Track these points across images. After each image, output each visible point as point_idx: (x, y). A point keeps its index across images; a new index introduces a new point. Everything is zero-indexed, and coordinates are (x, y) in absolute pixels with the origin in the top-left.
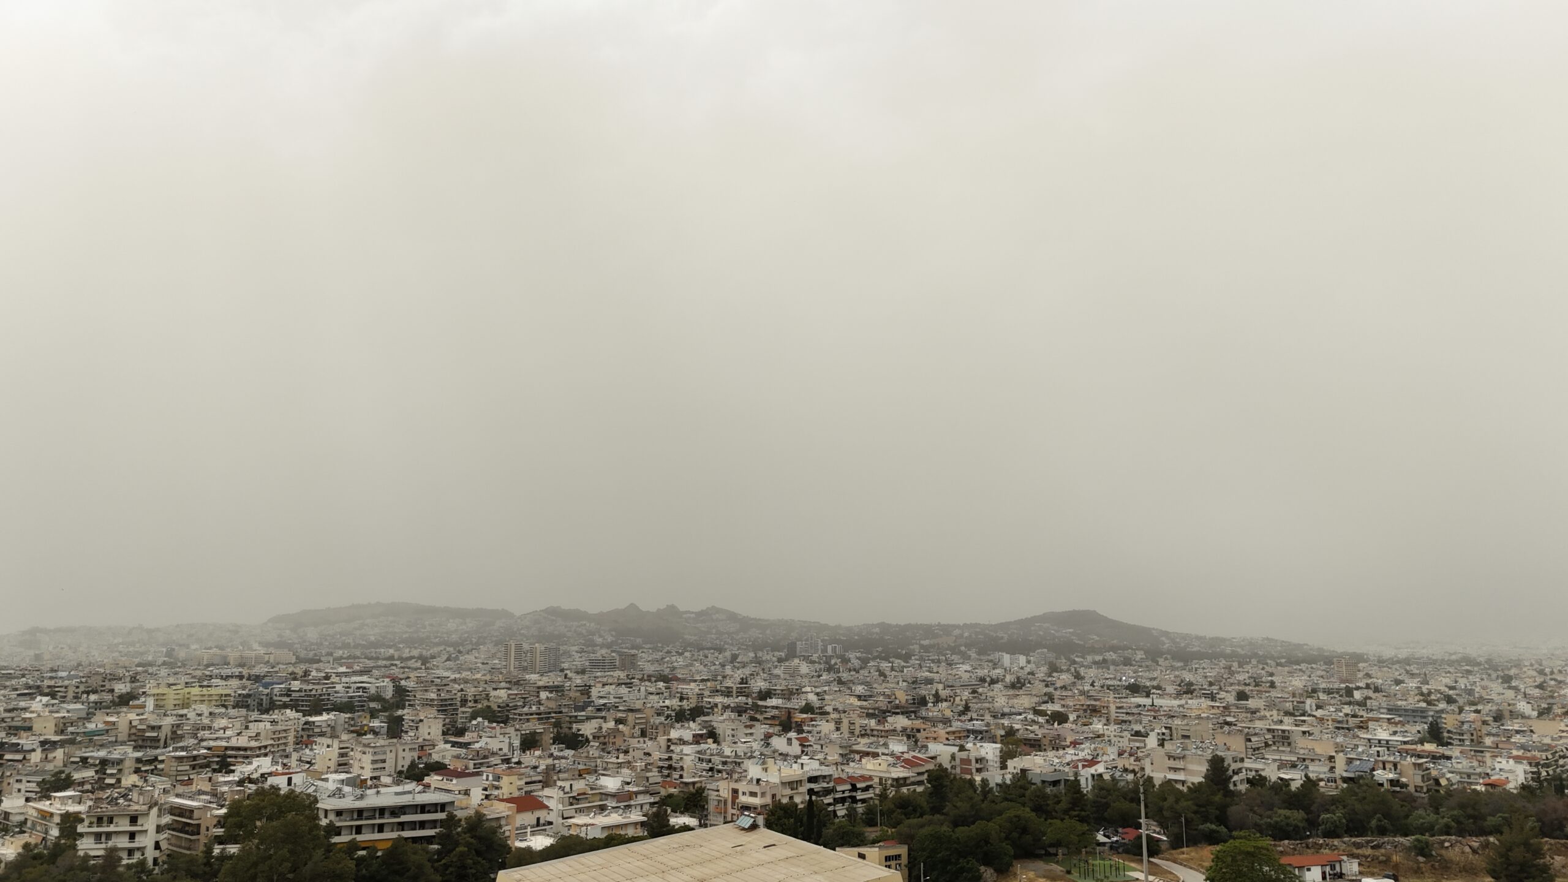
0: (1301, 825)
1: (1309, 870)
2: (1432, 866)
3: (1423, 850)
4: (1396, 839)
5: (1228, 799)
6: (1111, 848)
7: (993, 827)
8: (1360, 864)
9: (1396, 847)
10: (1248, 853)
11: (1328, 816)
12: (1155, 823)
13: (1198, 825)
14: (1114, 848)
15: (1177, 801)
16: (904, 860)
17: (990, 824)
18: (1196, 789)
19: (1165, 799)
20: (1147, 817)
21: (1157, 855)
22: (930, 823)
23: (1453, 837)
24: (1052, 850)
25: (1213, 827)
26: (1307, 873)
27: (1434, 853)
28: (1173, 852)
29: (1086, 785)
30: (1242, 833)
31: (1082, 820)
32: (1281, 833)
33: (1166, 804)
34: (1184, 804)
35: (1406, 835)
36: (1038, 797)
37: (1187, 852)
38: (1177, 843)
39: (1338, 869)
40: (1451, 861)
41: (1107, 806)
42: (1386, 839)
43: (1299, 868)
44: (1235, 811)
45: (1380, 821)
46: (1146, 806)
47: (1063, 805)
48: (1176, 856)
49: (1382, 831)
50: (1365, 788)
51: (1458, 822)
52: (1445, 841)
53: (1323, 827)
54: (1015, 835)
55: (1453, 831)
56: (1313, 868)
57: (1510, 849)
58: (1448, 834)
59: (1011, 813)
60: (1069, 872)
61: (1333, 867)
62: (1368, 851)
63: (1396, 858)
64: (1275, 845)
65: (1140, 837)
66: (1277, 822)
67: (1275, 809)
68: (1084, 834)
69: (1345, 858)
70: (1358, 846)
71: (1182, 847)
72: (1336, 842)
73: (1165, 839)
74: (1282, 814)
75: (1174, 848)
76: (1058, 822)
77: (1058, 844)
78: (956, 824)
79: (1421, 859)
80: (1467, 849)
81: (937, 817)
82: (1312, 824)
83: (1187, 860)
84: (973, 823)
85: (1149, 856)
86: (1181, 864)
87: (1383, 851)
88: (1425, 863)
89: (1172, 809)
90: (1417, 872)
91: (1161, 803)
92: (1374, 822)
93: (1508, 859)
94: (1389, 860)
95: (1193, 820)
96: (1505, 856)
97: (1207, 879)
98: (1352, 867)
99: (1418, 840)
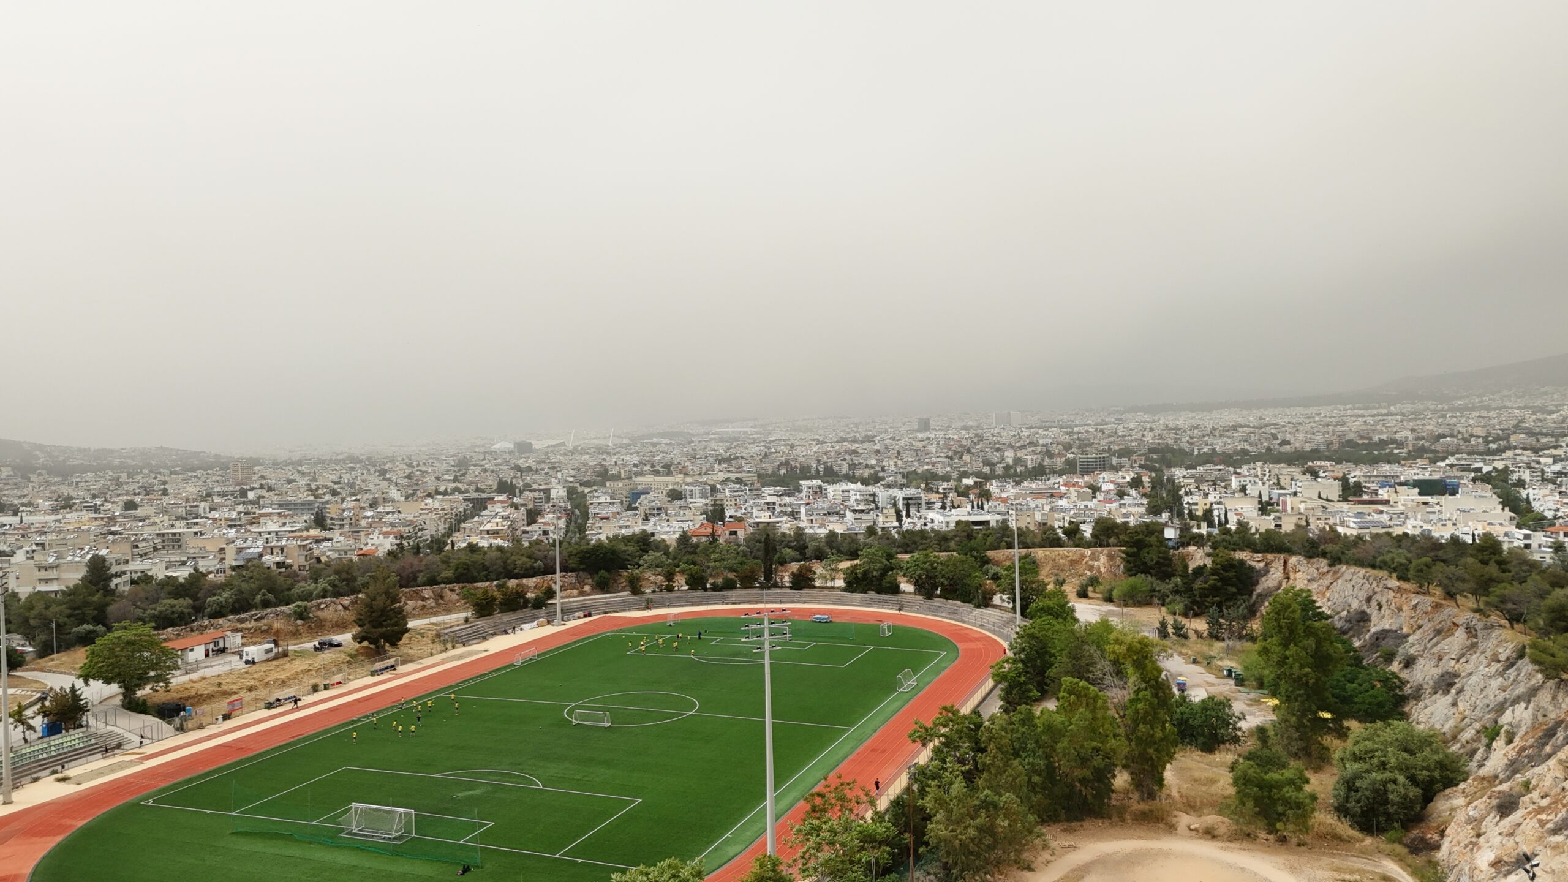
0: (186, 611)
1: (192, 650)
2: (309, 626)
3: (301, 615)
4: (278, 609)
5: (109, 598)
8: (243, 637)
9: (278, 615)
10: (129, 643)
11: (214, 598)
12: (19, 636)
13: (72, 629)
15: (47, 608)
18: (71, 593)
19: (32, 608)
21: (20, 666)
23: (329, 599)
25: (91, 627)
26: (190, 653)
27: (311, 615)
28: (41, 661)
30: (123, 624)
32: (164, 621)
33: (33, 613)
34: (54, 609)
35: (288, 604)
37: (57, 659)
38: (45, 651)
39: (221, 645)
40: (326, 620)
42: (269, 610)
43: (181, 650)
44: (112, 609)
45: (264, 595)
48: (44, 664)
49: (266, 604)
50: (252, 568)
51: (334, 586)
52: (321, 603)
53: (209, 610)
55: (329, 594)
56: (195, 648)
57: (374, 599)
58: (324, 597)
61: (216, 644)
62: (251, 624)
63: (277, 625)
64: (159, 634)
66: (161, 612)
67: (160, 601)
69: (229, 633)
70: (241, 621)
71: (52, 653)
72: (221, 621)
73: (31, 649)
74: (166, 604)
75: (41, 657)
79: (299, 622)
80: (340, 607)
82: (198, 610)
83: (57, 666)
85: (9, 671)
86: (50, 671)
87: (265, 621)
88: (303, 625)
89: (40, 616)
90: (295, 634)
91: (27, 614)
92: (259, 598)
93: (371, 608)
94: (270, 627)
95: (65, 624)
96: (370, 606)
97: (80, 677)
98: (235, 640)
99: (298, 606)
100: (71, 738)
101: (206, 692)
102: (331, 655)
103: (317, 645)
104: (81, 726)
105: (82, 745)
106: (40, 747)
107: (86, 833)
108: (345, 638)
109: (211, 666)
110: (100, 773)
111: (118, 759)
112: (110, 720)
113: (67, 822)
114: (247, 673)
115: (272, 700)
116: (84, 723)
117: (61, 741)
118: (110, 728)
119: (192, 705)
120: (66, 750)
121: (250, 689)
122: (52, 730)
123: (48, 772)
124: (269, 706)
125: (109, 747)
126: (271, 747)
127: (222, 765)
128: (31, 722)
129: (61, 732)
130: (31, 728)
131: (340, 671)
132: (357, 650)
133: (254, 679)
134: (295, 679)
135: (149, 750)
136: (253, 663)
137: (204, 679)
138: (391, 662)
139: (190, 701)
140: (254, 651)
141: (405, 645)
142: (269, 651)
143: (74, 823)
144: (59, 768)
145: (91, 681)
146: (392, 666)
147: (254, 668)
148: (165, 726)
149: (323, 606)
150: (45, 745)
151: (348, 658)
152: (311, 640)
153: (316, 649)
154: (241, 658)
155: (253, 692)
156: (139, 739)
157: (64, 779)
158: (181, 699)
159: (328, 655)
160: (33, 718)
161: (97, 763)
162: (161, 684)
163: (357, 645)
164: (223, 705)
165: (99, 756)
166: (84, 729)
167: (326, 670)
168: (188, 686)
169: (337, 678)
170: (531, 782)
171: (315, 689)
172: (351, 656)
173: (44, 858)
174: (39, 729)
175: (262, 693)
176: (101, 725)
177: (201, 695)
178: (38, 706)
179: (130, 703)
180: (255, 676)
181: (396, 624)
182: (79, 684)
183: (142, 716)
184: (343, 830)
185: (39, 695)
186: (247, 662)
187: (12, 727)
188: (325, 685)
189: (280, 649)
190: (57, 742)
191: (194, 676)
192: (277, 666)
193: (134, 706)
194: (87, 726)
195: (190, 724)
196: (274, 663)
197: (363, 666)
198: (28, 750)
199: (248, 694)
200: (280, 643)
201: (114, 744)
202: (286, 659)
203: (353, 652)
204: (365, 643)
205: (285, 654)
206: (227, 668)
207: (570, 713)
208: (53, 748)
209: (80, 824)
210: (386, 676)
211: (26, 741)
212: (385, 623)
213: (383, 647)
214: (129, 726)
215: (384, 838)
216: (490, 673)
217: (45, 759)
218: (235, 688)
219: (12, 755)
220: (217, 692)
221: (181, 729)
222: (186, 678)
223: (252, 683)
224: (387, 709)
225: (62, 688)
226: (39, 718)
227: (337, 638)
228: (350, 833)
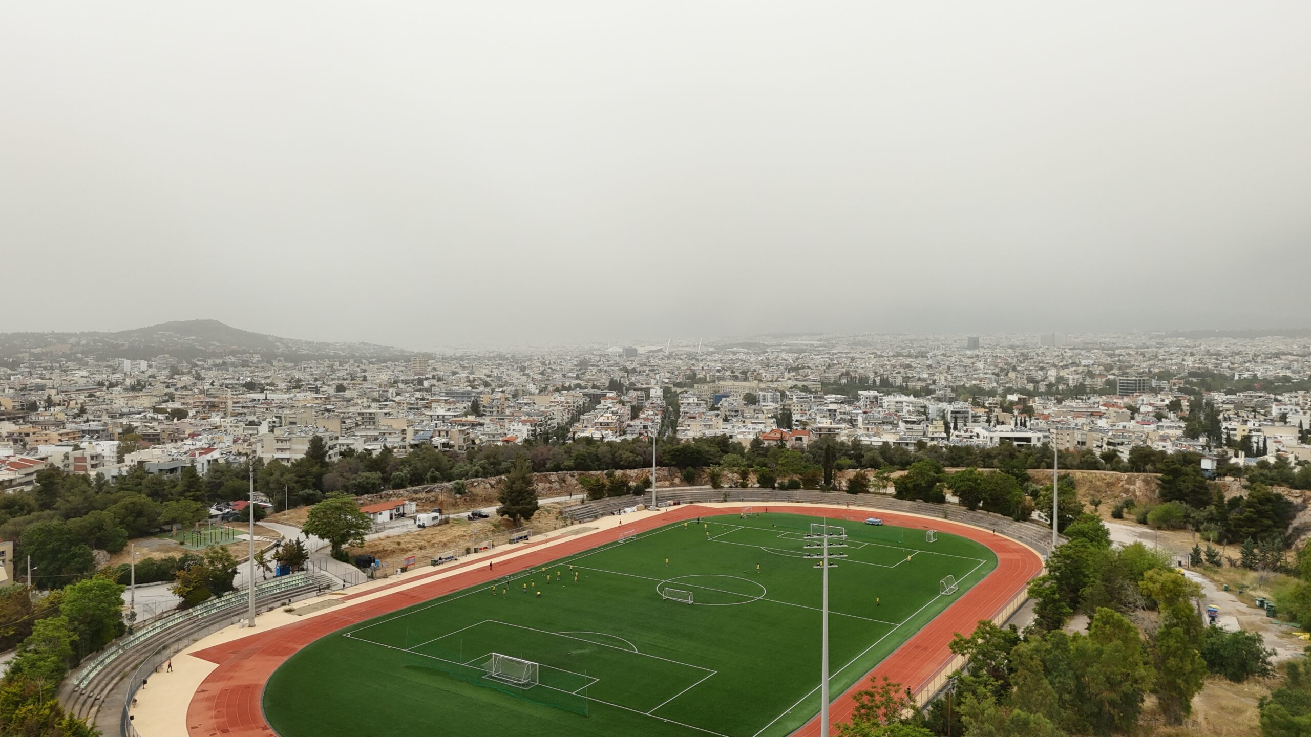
0: (377, 482)
1: (381, 514)
2: (465, 500)
3: (460, 490)
4: (443, 484)
5: (324, 469)
6: (223, 519)
7: (107, 515)
8: (417, 505)
9: (442, 490)
10: (337, 508)
11: (398, 473)
12: (262, 494)
13: (298, 492)
14: (225, 518)
15: (282, 475)
16: (9, 555)
17: (104, 512)
18: (298, 464)
19: (272, 474)
20: (255, 490)
21: (263, 519)
22: (39, 518)
23: (480, 479)
24: (166, 527)
25: (311, 492)
26: (379, 517)
27: (467, 491)
28: (277, 515)
29: (202, 469)
30: (334, 493)
31: (196, 499)
32: (362, 489)
33: (272, 478)
34: (287, 476)
35: (450, 481)
36: (155, 484)
37: (288, 513)
38: (280, 507)
39: (401, 511)
40: (477, 495)
41: (221, 484)
42: (436, 485)
43: (373, 513)
44: (328, 478)
45: (433, 473)
46: (255, 482)
47: (179, 488)
48: (279, 518)
49: (434, 480)
50: (425, 451)
51: (484, 468)
52: (474, 482)
53: (394, 482)
54: (130, 519)
55: (480, 474)
56: (383, 512)
57: (513, 483)
58: (477, 477)
59: (128, 500)
60: (182, 543)
61: (398, 510)
62: (423, 495)
63: (441, 498)
64: (357, 500)
65: (248, 507)
66: (360, 482)
67: (359, 473)
68: (198, 510)
69: (407, 502)
70: (416, 492)
71: (284, 510)
72: (402, 491)
73: (270, 505)
74: (366, 476)
75: (277, 512)
76: (174, 503)
77: (173, 521)
78: (67, 516)
79: (458, 496)
80: (488, 486)
81: (47, 512)
82: (386, 480)
83: (287, 520)
84: (86, 513)
85: (255, 521)
86: (282, 523)
87: (433, 494)
88: (460, 498)
89: (277, 481)
90: (455, 505)
91: (268, 478)
92: (429, 474)
93: (512, 489)
94: (437, 499)
95: (294, 488)
96: (510, 487)
97: (303, 531)
98: (411, 508)
99: (457, 483)
100: (295, 579)
101: (390, 548)
102: (480, 524)
103: (471, 516)
104: (303, 570)
105: (303, 584)
106: (275, 584)
107: (304, 656)
108: (491, 510)
109: (394, 527)
110: (315, 608)
111: (327, 597)
112: (323, 565)
113: (290, 645)
114: (419, 535)
115: (437, 558)
116: (305, 567)
117: (289, 580)
118: (322, 572)
119: (380, 558)
120: (292, 587)
121: (421, 548)
122: (283, 571)
123: (279, 603)
124: (435, 563)
125: (322, 588)
126: (435, 598)
127: (400, 609)
128: (269, 564)
129: (289, 574)
130: (268, 569)
131: (487, 538)
132: (500, 522)
133: (424, 540)
134: (453, 542)
135: (350, 592)
136: (424, 527)
137: (388, 537)
138: (524, 533)
139: (379, 555)
140: (425, 518)
141: (537, 520)
142: (435, 518)
143: (296, 646)
144: (287, 601)
145: (310, 535)
146: (526, 537)
147: (424, 531)
148: (361, 573)
149: (475, 484)
150: (278, 583)
151: (493, 528)
152: (467, 510)
153: (470, 518)
154: (415, 522)
155: (423, 551)
156: (342, 583)
157: (289, 611)
158: (372, 552)
159: (478, 524)
160: (270, 561)
161: (313, 600)
162: (358, 541)
163: (500, 518)
164: (401, 560)
165: (315, 593)
166: (305, 572)
167: (476, 537)
168: (377, 543)
169: (485, 544)
170: (629, 647)
171: (468, 551)
172: (495, 526)
173: (275, 673)
174: (274, 569)
175: (429, 551)
176: (317, 570)
177: (386, 551)
178: (274, 552)
179: (336, 554)
180: (425, 538)
181: (530, 503)
182: (302, 537)
183: (345, 564)
184: (485, 673)
185: (275, 542)
186: (419, 526)
187: (256, 567)
188: (475, 549)
189: (444, 517)
190: (286, 581)
191: (382, 535)
192: (441, 531)
193: (339, 556)
194: (307, 569)
195: (378, 573)
196: (439, 528)
197: (504, 535)
198: (266, 586)
199: (420, 552)
200: (444, 511)
201: (325, 585)
202: (447, 525)
203: (496, 523)
204: (506, 517)
205: (447, 521)
206: (405, 530)
207: (661, 589)
208: (283, 585)
209: (301, 648)
210: (521, 544)
211: (265, 579)
212: (521, 502)
213: (519, 520)
214: (337, 571)
215: (516, 684)
216: (599, 547)
217: (277, 593)
218: (410, 546)
219: (255, 589)
220: (398, 549)
221: (372, 577)
222: (376, 536)
223: (423, 543)
224: (520, 573)
225: (290, 540)
226: (275, 562)
227: (485, 510)
228: (491, 677)
